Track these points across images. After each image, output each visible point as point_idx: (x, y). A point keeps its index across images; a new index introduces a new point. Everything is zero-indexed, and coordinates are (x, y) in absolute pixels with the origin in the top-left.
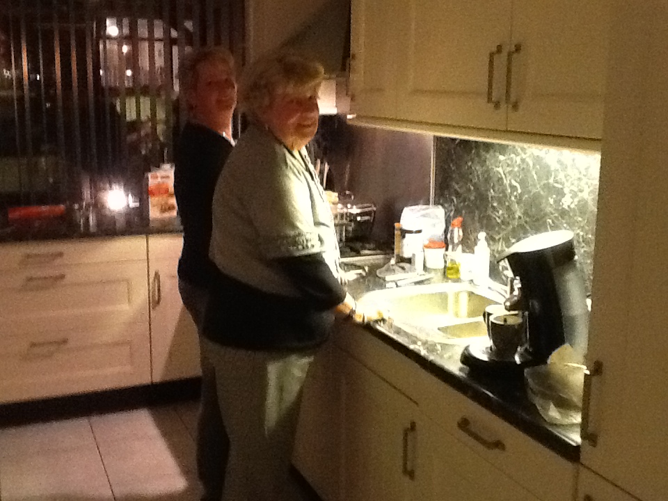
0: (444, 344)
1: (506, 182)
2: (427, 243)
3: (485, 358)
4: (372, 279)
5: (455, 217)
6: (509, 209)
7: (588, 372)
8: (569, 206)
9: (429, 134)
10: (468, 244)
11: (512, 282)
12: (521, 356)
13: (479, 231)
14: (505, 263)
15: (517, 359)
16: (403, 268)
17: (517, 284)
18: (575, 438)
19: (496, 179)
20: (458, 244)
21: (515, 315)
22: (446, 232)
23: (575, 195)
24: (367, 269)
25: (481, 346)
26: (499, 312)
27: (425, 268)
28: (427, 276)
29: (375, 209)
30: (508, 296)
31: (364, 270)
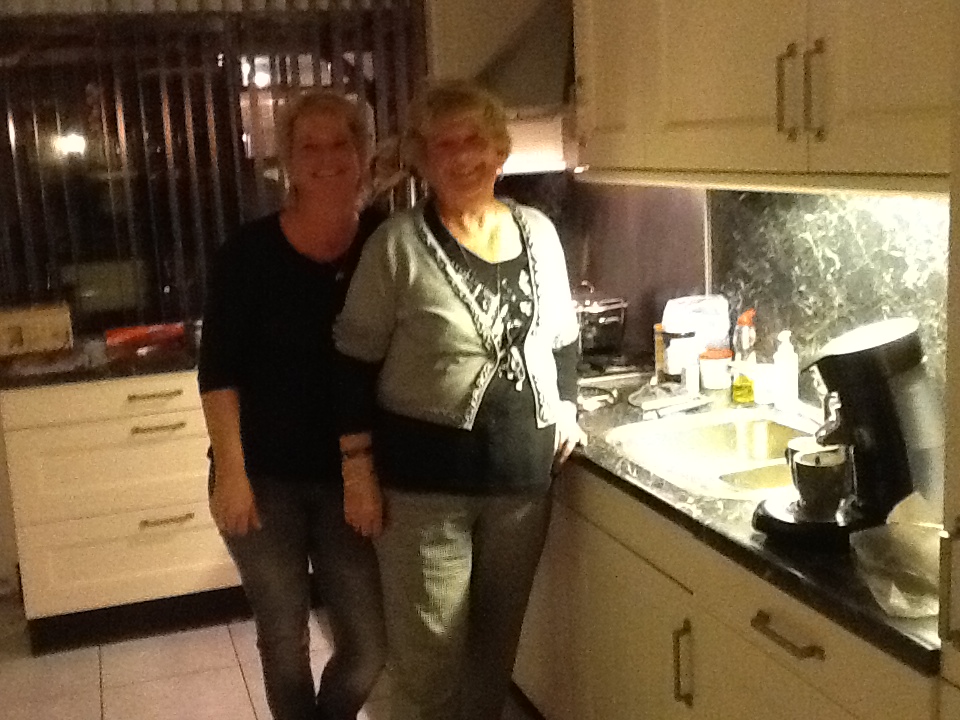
0: (728, 500)
1: (818, 253)
2: (703, 351)
3: (790, 519)
4: (623, 407)
5: (743, 310)
6: (824, 294)
7: (946, 535)
8: (914, 284)
9: (700, 187)
10: (764, 349)
11: (827, 400)
12: (846, 514)
13: (781, 330)
14: (817, 376)
15: (840, 519)
16: (668, 390)
17: (835, 404)
18: (931, 639)
19: (801, 250)
20: (749, 351)
21: (834, 451)
22: (731, 333)
23: (923, 267)
25: (784, 502)
27: (702, 389)
28: (704, 400)
29: (625, 305)
30: (823, 423)
31: (611, 395)
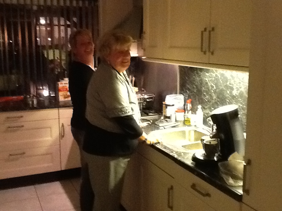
0: (185, 153)
1: (209, 84)
2: (176, 110)
3: (202, 158)
4: (154, 126)
5: (188, 99)
6: (211, 96)
7: (245, 164)
8: (236, 94)
9: (177, 65)
10: (194, 110)
11: (212, 126)
12: (217, 157)
13: (198, 105)
14: (210, 118)
15: (215, 159)
16: (167, 121)
17: (215, 127)
18: (240, 192)
19: (205, 83)
20: (189, 110)
21: (214, 140)
22: (184, 105)
23: (238, 90)
24: (151, 121)
25: (200, 153)
26: (207, 139)
27: (176, 121)
28: (177, 124)
29: (154, 96)
30: (211, 132)
